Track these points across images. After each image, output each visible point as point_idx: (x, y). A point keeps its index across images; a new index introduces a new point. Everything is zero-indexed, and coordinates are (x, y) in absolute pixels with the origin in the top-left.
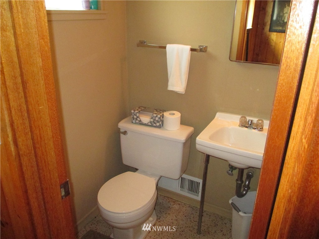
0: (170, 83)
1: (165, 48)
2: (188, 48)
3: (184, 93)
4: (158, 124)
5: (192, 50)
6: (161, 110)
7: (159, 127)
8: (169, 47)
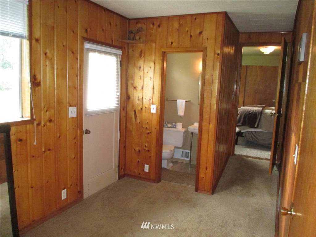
0: (178, 112)
1: (177, 101)
2: (185, 100)
3: (183, 116)
4: (174, 127)
5: (186, 101)
6: (175, 122)
7: (175, 128)
8: (178, 100)
